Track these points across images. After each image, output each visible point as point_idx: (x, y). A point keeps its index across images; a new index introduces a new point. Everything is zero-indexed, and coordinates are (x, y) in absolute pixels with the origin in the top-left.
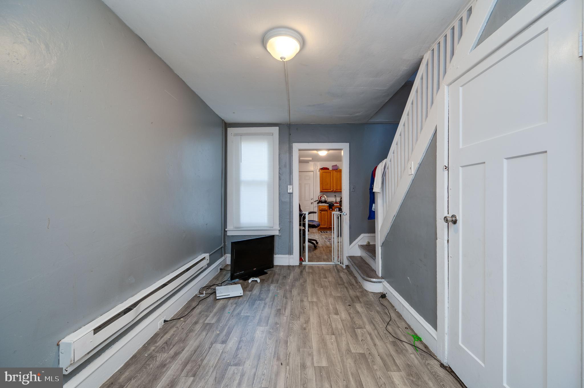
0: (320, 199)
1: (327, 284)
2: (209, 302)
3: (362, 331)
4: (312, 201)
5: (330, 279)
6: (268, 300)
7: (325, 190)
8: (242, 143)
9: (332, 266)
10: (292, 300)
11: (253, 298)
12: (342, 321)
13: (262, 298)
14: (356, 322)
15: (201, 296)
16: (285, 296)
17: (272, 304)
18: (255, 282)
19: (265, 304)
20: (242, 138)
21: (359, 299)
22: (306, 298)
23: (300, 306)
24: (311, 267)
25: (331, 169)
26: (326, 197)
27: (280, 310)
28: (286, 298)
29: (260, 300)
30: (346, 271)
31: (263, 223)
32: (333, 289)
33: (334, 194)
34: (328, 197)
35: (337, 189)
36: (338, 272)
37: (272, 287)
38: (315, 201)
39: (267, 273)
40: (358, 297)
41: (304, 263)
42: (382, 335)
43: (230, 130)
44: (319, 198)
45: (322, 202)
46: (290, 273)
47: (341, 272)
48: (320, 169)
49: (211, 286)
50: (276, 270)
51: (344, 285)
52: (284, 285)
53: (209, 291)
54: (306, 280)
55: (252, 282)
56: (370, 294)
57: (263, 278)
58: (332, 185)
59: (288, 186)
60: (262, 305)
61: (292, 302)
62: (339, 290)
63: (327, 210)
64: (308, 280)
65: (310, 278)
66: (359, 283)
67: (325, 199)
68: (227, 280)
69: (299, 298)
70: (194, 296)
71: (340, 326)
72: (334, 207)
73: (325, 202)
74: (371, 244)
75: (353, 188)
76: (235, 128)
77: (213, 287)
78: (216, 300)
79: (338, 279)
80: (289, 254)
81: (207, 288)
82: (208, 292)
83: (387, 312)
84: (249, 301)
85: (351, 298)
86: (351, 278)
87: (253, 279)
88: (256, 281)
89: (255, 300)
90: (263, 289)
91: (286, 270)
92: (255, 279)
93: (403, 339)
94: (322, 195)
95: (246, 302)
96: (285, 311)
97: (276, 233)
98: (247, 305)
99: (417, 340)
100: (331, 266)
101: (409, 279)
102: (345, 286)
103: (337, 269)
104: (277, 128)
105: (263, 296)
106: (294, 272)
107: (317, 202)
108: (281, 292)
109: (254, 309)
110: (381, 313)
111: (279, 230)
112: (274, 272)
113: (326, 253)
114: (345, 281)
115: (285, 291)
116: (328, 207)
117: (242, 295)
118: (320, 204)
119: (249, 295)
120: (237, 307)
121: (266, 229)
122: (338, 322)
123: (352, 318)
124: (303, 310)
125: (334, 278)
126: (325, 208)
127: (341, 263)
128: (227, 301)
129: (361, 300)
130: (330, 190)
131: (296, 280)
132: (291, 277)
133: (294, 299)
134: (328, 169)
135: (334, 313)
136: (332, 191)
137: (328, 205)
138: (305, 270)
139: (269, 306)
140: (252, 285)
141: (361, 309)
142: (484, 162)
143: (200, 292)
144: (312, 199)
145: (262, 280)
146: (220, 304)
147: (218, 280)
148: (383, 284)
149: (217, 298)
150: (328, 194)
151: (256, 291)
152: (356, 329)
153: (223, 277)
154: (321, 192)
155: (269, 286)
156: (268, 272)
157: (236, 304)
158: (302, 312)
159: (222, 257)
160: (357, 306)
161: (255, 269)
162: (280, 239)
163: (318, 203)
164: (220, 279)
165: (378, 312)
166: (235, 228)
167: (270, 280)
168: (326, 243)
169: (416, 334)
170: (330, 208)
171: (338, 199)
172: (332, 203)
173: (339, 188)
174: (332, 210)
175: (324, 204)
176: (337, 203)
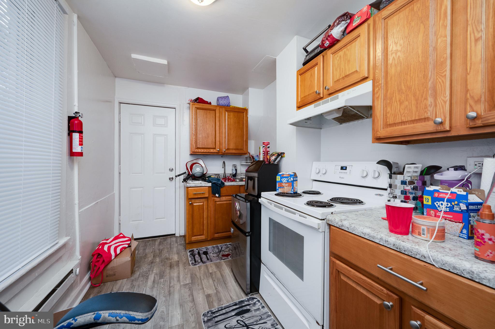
0: (191, 170)
4: (172, 175)
7: (202, 151)
25: (214, 103)
26: (204, 166)
33: (220, 159)
34: (208, 166)
35: (228, 149)
38: (179, 175)
44: (187, 169)
45: (194, 178)
48: (191, 101)
58: (217, 139)
63: (207, 198)
67: (201, 171)
72: (224, 188)
73: (203, 177)
94: (195, 162)
107: (182, 177)
116: (211, 189)
118: (192, 183)
126: (203, 194)
130: (215, 151)
134: (210, 103)
136: (218, 154)
137: (210, 184)
144: (171, 170)
154: (193, 154)
163: (185, 180)
170: (214, 194)
171: (229, 171)
172: (218, 180)
173: (232, 146)
174: (220, 196)
175: (200, 182)
176: (229, 180)
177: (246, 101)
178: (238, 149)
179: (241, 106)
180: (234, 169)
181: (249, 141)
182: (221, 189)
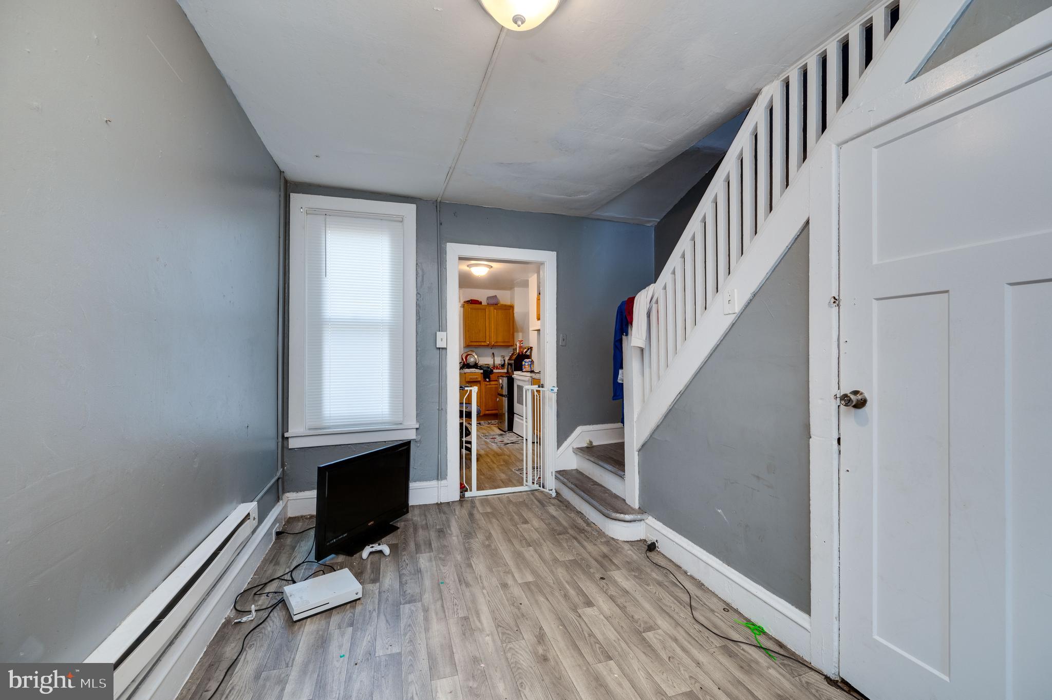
0: (466, 360)
1: (535, 536)
2: (275, 635)
3: (657, 636)
5: (536, 523)
6: (427, 597)
7: (475, 344)
8: (328, 232)
9: (525, 493)
10: (484, 588)
11: (390, 599)
12: (607, 618)
13: (412, 596)
14: (636, 617)
15: (244, 619)
16: (462, 580)
17: (443, 606)
18: (377, 555)
19: (426, 610)
20: (327, 220)
21: (611, 560)
22: (510, 576)
23: (508, 600)
24: (485, 501)
25: (484, 303)
26: (476, 357)
27: (466, 619)
28: (468, 585)
29: (410, 602)
30: (556, 501)
31: (379, 415)
32: (552, 545)
33: (490, 351)
34: (480, 357)
35: (497, 342)
36: (543, 507)
37: (424, 560)
39: (398, 528)
40: (607, 556)
41: (467, 494)
42: (696, 635)
43: (297, 200)
44: (463, 359)
45: (469, 366)
46: (448, 520)
47: (550, 506)
48: (465, 302)
49: (266, 584)
50: (415, 518)
51: (568, 533)
52: (449, 553)
53: (264, 601)
54: (490, 533)
55: (371, 556)
56: (625, 547)
57: (393, 542)
58: (487, 334)
59: (438, 333)
60: (421, 616)
61: (485, 591)
62: (565, 545)
63: (479, 382)
64: (492, 532)
65: (496, 526)
66: (592, 525)
67: (474, 361)
68: (303, 562)
69: (495, 581)
70: (225, 625)
71: (612, 635)
72: (493, 375)
73: (476, 366)
74: (595, 444)
75: (564, 340)
76: (310, 195)
77: (271, 588)
78: (292, 623)
79: (551, 520)
80: (438, 479)
81: (255, 594)
82: (262, 605)
83: (673, 580)
84: (382, 610)
85: (596, 560)
86: (573, 515)
87: (373, 549)
88: (381, 552)
89: (397, 605)
90: (404, 572)
91: (437, 514)
92: (377, 547)
93: (736, 636)
94: (469, 353)
95: (375, 614)
96: (480, 621)
97: (411, 435)
98: (382, 624)
99: (758, 633)
100: (523, 493)
101: (722, 514)
102: (571, 535)
103: (539, 499)
104: (413, 207)
105: (412, 588)
106: (456, 517)
107: (459, 366)
108: (449, 572)
109: (404, 629)
110: (666, 584)
111: (417, 429)
112: (411, 522)
113: (501, 467)
114: (565, 524)
115: (455, 566)
116: (482, 375)
117: (361, 596)
118: (467, 370)
119: (377, 592)
120: (359, 633)
121: (387, 427)
122: (602, 625)
123: (623, 608)
124: (519, 609)
125: (542, 519)
126: (476, 378)
127: (540, 486)
128: (323, 622)
129: (615, 561)
130: (485, 344)
131: (468, 535)
132: (454, 529)
133: (486, 584)
134: (480, 303)
135: (584, 603)
136: (488, 346)
137: (482, 371)
138: (475, 509)
139: (437, 614)
140: (372, 563)
141: (627, 582)
142: (947, 289)
143: (238, 608)
145: (393, 548)
146: (306, 635)
147: (277, 563)
148: (647, 523)
149: (295, 618)
150: (480, 350)
151: (389, 579)
152: (644, 632)
153: (291, 554)
154: (467, 347)
155: (415, 561)
156: (398, 525)
157: (351, 625)
158: (517, 616)
159: (278, 501)
160: (616, 578)
161: (372, 523)
162: (418, 447)
163: (461, 368)
164: (283, 559)
165: (660, 584)
166: (310, 429)
167: (412, 546)
168: (490, 447)
169: (748, 621)
170: (485, 378)
171: (498, 361)
172: (488, 368)
173: (500, 339)
174: (490, 381)
175: (474, 369)
176: (497, 368)
177: (512, 298)
178: (505, 342)
179: (509, 303)
180: (502, 359)
181: (515, 334)
182: (491, 375)
